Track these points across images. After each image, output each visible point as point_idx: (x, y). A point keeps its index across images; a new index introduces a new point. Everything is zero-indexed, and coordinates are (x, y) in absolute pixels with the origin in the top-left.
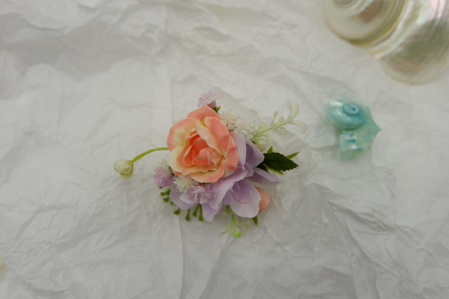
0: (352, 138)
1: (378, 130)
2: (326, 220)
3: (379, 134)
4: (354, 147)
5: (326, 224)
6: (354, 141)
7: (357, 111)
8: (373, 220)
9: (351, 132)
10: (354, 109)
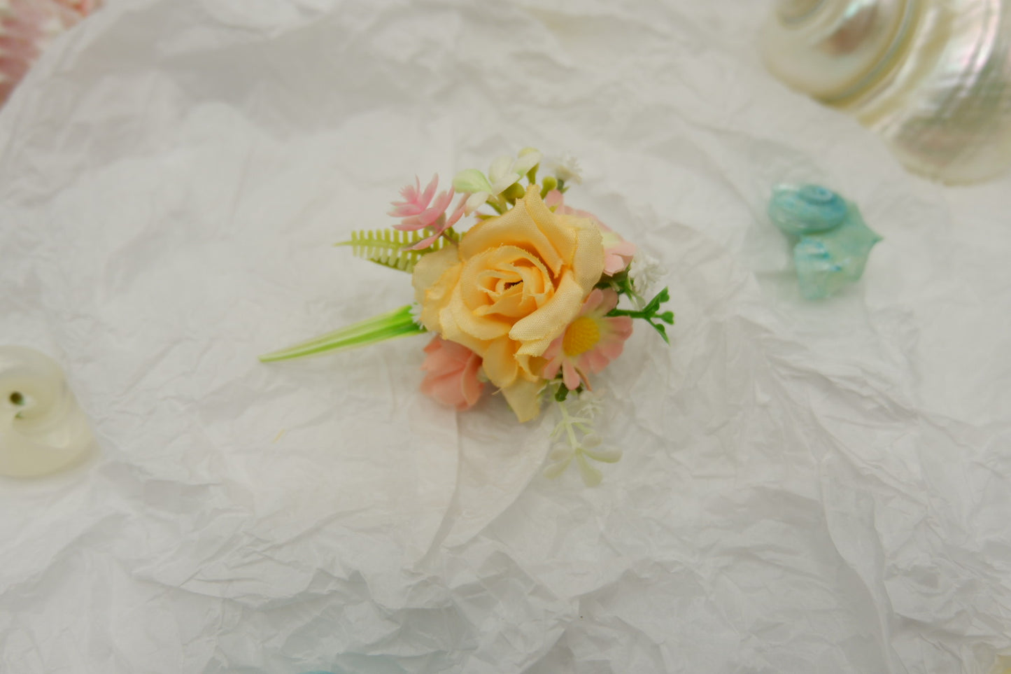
0: (822, 251)
1: (876, 240)
2: (763, 398)
3: (878, 248)
4: (825, 266)
5: (764, 407)
6: (824, 256)
7: (829, 196)
8: (865, 392)
9: (818, 239)
10: (823, 193)
